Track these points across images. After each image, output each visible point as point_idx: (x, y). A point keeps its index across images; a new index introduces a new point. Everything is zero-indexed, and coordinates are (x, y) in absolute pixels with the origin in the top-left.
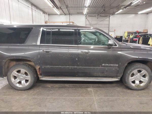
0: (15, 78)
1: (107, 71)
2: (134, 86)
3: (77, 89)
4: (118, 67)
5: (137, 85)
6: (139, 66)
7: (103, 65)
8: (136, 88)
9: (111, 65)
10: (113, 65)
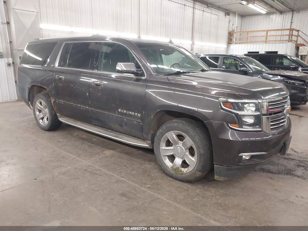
0: (40, 111)
1: (126, 124)
2: (170, 167)
3: (92, 145)
4: (142, 118)
5: (175, 167)
6: (175, 125)
7: (120, 110)
8: (173, 172)
9: (130, 113)
10: (133, 113)
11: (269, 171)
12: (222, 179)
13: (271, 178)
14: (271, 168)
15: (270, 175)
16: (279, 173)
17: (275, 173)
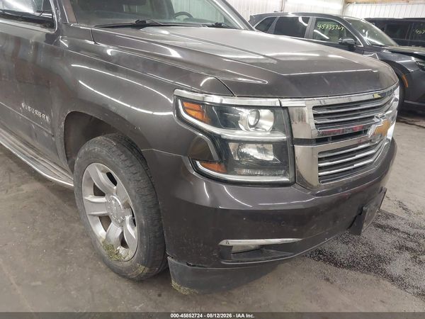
1: (36, 135)
2: (101, 241)
4: (52, 127)
5: (108, 244)
7: (23, 104)
8: (105, 252)
9: (36, 111)
10: (39, 114)
11: (331, 260)
12: (184, 290)
13: (328, 280)
14: (338, 251)
15: (330, 269)
16: (352, 265)
17: (341, 265)
